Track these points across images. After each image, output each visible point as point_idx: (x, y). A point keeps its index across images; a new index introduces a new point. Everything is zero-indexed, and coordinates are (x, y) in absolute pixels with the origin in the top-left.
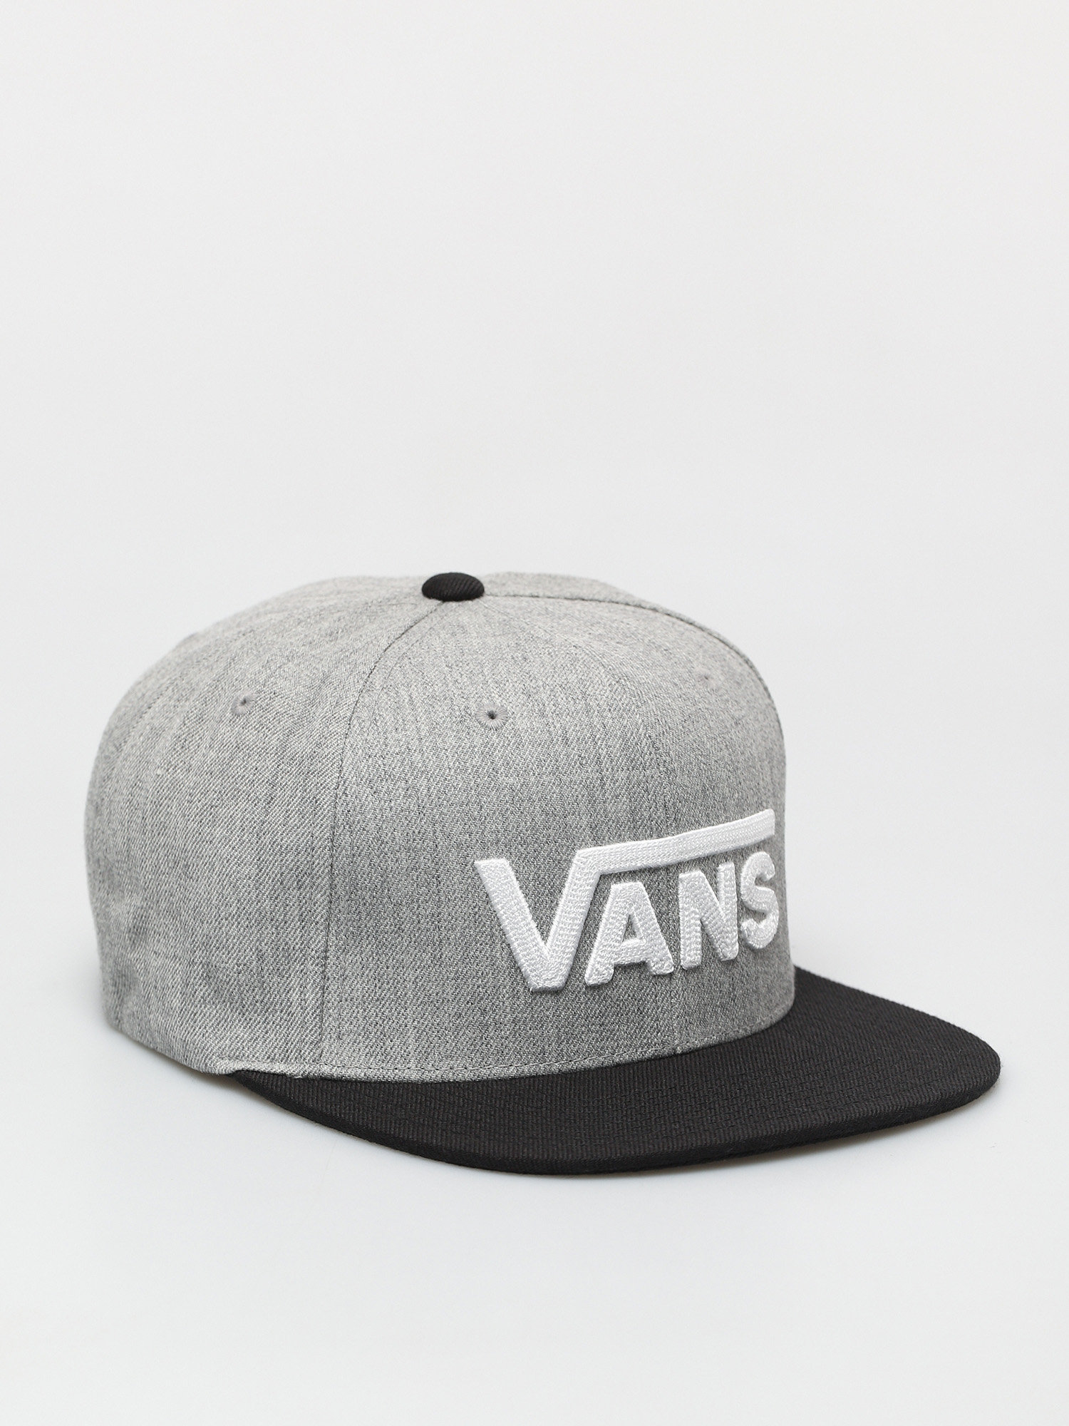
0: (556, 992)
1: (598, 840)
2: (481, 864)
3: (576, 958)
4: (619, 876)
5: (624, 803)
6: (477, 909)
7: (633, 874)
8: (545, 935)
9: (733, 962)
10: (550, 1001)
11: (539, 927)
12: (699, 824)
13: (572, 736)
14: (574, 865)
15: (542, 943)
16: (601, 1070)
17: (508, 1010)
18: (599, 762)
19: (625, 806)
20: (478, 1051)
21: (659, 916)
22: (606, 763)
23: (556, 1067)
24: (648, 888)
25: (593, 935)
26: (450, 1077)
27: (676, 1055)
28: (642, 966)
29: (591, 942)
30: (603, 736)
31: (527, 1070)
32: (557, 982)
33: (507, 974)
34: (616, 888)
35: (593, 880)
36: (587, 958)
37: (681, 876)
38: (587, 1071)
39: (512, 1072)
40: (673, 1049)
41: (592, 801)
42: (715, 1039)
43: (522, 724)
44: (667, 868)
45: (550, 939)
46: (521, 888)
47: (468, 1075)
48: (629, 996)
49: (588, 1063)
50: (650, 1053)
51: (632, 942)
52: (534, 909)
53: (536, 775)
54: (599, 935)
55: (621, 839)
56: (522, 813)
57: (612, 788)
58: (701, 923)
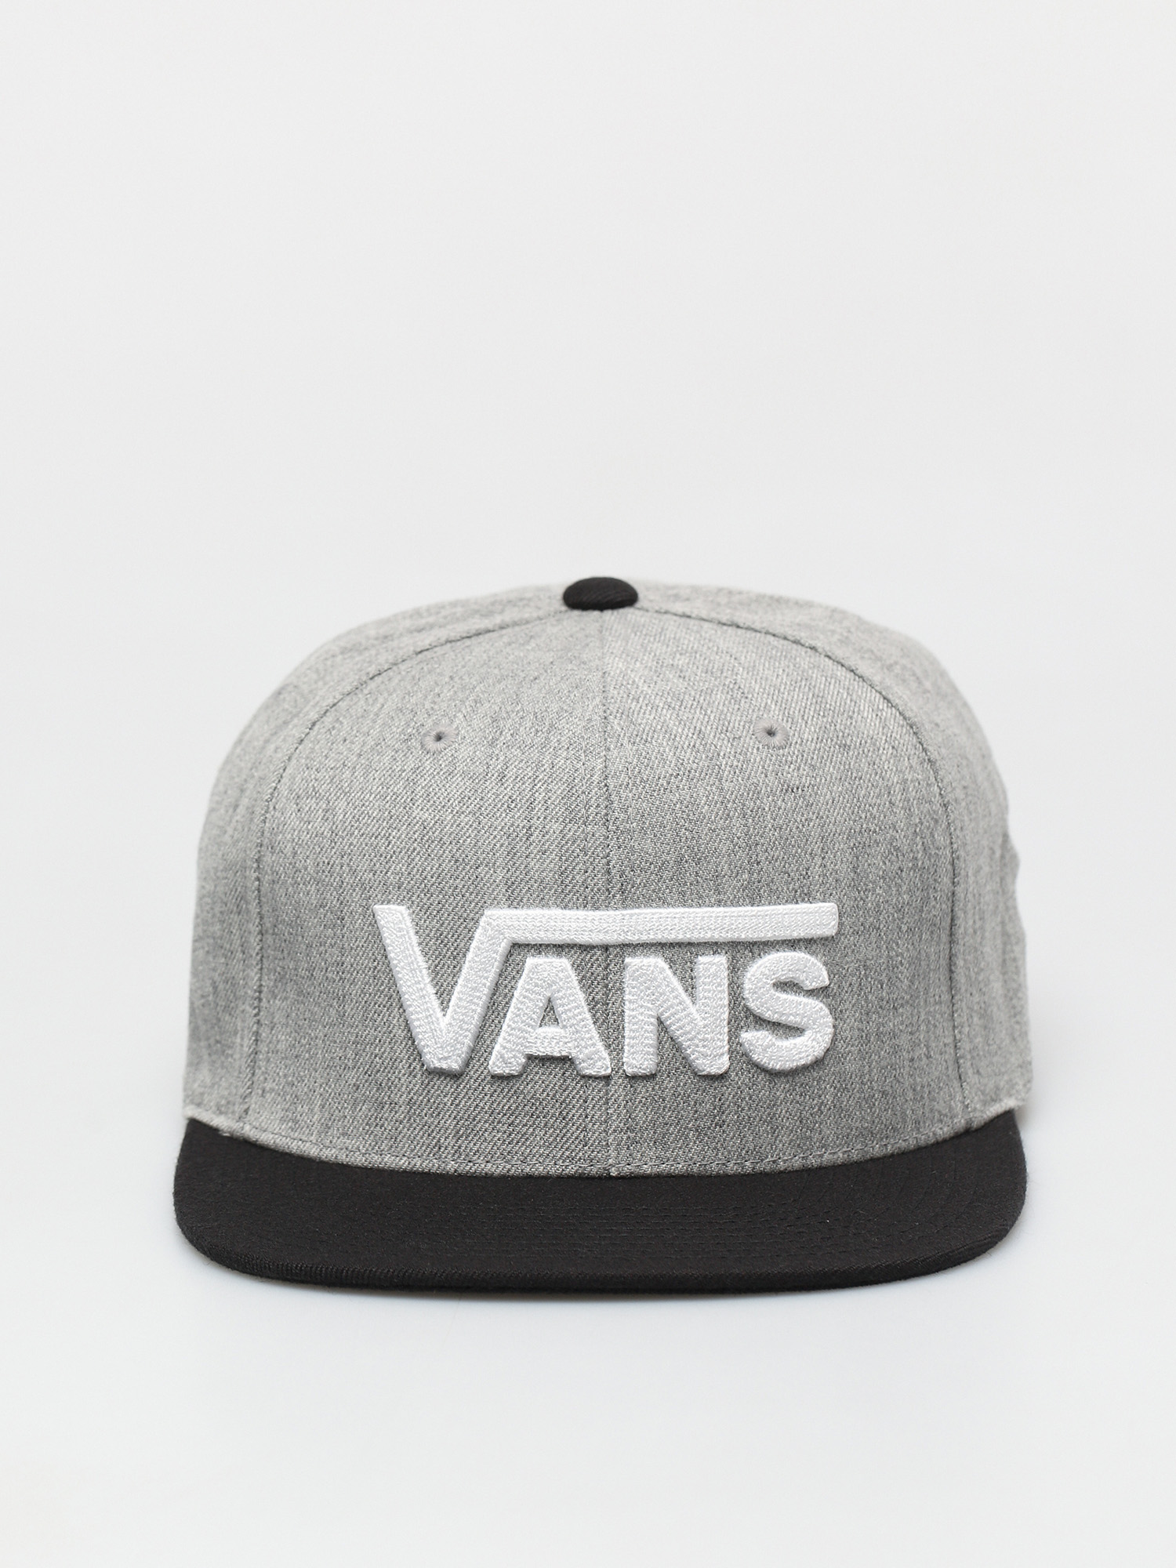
0: (454, 1076)
1: (514, 901)
2: (377, 907)
3: (478, 1038)
4: (540, 948)
5: (552, 861)
6: (376, 963)
7: (560, 948)
8: (444, 1005)
9: (721, 1077)
10: (449, 1087)
11: (439, 994)
12: (648, 902)
13: (511, 774)
14: (480, 927)
15: (440, 1014)
16: (505, 1180)
17: (403, 1089)
18: (531, 808)
19: (552, 865)
20: (372, 1132)
21: (593, 1005)
22: (539, 807)
23: (451, 1167)
24: (578, 968)
25: (502, 1014)
26: (343, 1158)
27: (610, 1178)
28: (565, 1060)
29: (500, 1022)
30: (546, 778)
31: (420, 1164)
32: (455, 1065)
33: (403, 1045)
34: (531, 961)
35: (503, 947)
36: (493, 1041)
37: (628, 960)
38: (488, 1178)
39: (403, 1163)
40: (605, 1169)
41: (512, 853)
42: (680, 1167)
43: (465, 752)
44: (606, 948)
45: (450, 1011)
46: (420, 944)
47: (358, 1160)
48: (548, 1095)
49: (489, 1168)
50: (571, 1170)
51: (550, 1030)
52: (435, 972)
53: (454, 813)
54: (509, 1015)
55: (543, 903)
56: (429, 855)
57: (540, 841)
58: (660, 1022)
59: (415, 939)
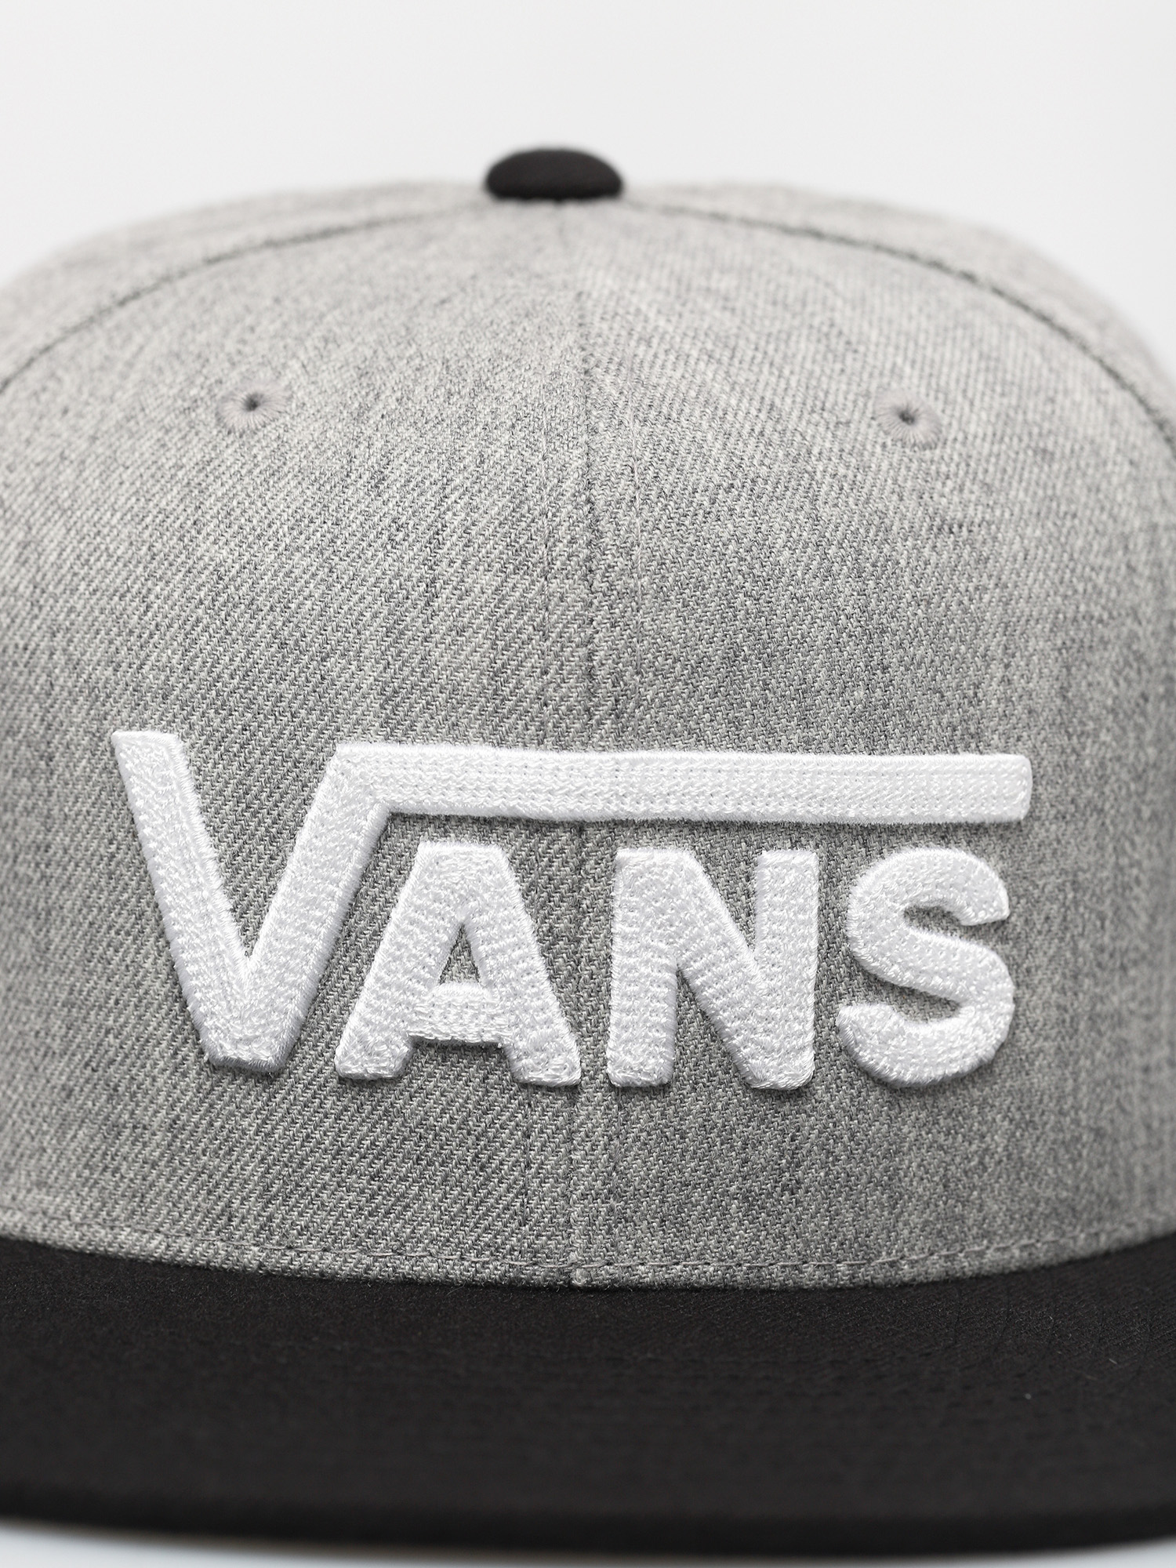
0: (264, 1077)
1: (396, 729)
2: (120, 736)
3: (316, 1001)
4: (446, 824)
5: (476, 650)
6: (113, 847)
7: (486, 826)
8: (249, 935)
9: (796, 1094)
10: (253, 1098)
11: (239, 912)
12: (668, 737)
13: (396, 474)
14: (326, 779)
15: (239, 952)
16: (359, 1287)
17: (161, 1100)
18: (436, 540)
19: (476, 658)
20: (96, 1182)
21: (548, 941)
22: (452, 543)
23: (252, 1256)
24: (521, 866)
25: (364, 956)
26: (36, 1230)
27: (570, 1288)
28: (490, 1052)
29: (359, 971)
30: (468, 483)
31: (188, 1249)
32: (265, 1053)
33: (163, 1012)
34: (428, 850)
35: (372, 819)
36: (346, 1009)
37: (622, 853)
38: (325, 1282)
39: (156, 1246)
40: (561, 1271)
41: (394, 631)
42: (710, 1272)
43: (303, 432)
44: (579, 827)
45: (259, 946)
46: (204, 810)
47: (67, 1235)
48: (452, 1120)
49: (329, 1263)
50: (494, 1270)
51: (462, 990)
52: (232, 867)
53: (280, 549)
54: (379, 957)
55: (455, 733)
56: (227, 633)
57: (452, 609)
58: (683, 980)
59: (193, 801)
